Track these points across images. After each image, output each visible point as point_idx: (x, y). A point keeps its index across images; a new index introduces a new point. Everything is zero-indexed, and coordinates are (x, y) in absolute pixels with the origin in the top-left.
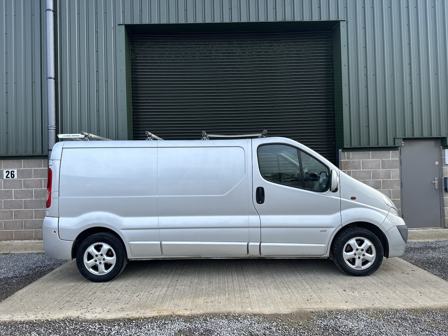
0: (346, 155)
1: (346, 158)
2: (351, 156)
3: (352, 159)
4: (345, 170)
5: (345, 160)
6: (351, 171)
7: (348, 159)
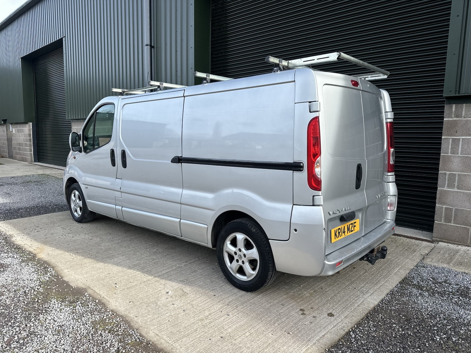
0: (454, 110)
1: (453, 116)
2: (463, 112)
3: (464, 118)
4: (449, 135)
5: (451, 119)
6: (460, 138)
7: (457, 117)
